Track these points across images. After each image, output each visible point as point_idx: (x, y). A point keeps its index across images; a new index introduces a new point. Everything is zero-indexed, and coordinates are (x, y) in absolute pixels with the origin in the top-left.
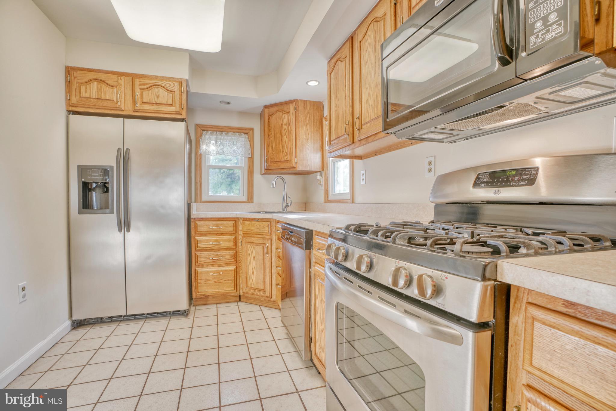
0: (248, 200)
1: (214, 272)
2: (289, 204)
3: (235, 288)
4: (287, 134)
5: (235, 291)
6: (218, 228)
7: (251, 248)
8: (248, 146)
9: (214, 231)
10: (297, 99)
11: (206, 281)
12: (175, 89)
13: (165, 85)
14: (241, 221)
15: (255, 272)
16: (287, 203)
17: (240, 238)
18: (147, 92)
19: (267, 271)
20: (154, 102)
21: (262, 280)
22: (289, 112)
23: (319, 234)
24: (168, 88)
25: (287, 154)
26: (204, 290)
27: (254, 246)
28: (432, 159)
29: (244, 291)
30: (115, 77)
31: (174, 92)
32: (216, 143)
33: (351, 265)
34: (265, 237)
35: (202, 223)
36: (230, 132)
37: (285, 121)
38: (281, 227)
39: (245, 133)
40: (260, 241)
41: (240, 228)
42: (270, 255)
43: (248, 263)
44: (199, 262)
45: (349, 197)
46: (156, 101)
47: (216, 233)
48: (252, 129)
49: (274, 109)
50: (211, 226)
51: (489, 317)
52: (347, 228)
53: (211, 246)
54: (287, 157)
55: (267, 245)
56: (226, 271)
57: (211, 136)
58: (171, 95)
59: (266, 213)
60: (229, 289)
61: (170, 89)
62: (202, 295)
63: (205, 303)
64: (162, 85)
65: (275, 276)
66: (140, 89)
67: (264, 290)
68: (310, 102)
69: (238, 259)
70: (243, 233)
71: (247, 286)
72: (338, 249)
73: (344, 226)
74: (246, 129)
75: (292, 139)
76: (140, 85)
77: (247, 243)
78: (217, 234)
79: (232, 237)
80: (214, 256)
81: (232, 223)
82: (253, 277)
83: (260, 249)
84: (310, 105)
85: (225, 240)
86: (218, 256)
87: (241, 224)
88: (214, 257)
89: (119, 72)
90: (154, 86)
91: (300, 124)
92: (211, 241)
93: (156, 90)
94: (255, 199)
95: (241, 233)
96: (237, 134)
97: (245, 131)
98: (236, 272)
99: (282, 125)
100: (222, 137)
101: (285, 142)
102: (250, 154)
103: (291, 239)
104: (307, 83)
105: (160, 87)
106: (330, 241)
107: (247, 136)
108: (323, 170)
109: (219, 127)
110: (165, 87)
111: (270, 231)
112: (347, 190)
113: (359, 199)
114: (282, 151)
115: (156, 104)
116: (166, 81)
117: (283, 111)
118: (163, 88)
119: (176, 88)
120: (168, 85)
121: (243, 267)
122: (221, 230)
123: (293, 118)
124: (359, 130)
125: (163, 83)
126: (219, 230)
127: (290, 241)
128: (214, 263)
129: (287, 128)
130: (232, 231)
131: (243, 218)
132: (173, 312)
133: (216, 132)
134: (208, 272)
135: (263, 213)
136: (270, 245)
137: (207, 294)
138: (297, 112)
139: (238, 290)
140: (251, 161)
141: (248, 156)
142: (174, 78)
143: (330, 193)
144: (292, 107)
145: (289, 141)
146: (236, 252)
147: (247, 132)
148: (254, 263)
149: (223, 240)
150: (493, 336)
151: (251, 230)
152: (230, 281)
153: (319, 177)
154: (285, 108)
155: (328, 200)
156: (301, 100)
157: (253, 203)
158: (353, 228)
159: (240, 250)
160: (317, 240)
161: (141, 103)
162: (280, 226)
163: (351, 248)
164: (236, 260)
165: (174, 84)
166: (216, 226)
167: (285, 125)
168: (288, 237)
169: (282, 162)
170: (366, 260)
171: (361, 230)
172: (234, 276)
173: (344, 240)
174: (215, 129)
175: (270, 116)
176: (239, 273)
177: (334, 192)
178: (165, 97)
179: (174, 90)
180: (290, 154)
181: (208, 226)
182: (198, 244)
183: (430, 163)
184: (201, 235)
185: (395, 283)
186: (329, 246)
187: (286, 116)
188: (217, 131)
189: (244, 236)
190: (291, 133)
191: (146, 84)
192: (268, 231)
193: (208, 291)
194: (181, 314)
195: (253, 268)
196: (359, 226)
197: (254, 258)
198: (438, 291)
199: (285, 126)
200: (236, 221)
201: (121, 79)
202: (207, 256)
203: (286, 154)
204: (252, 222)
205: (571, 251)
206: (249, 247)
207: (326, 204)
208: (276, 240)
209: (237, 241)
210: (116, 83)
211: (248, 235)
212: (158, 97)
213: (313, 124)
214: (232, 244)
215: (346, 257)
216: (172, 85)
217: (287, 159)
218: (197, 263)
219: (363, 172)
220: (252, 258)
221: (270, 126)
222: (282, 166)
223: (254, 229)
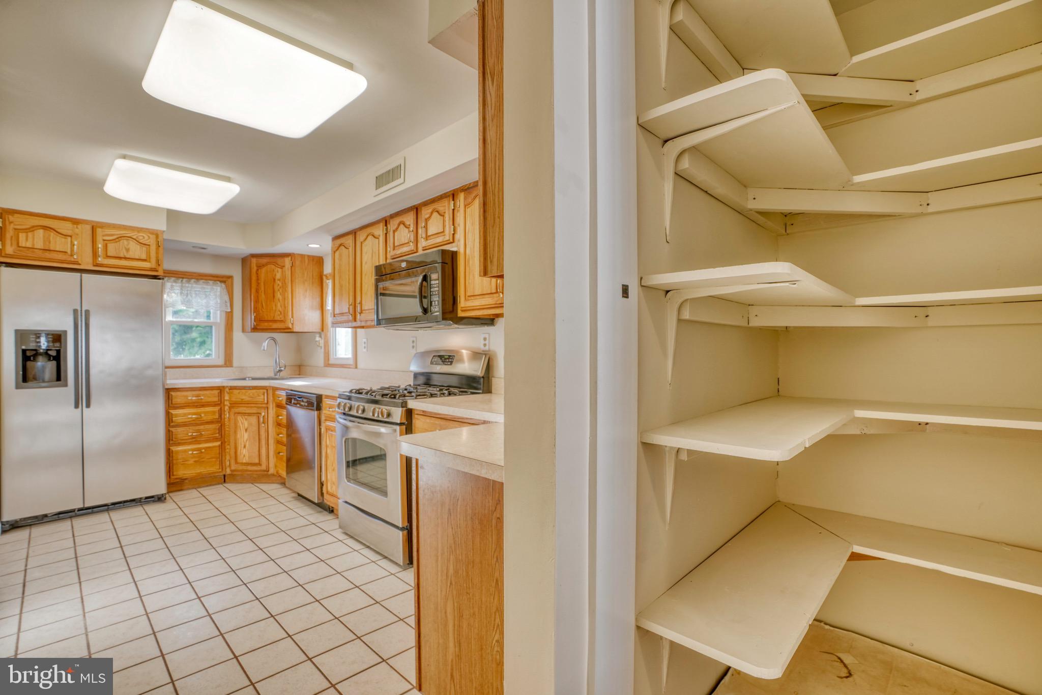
0: (225, 364)
1: (193, 450)
2: (282, 369)
3: (221, 467)
4: (281, 291)
5: (221, 470)
6: (199, 399)
7: (242, 419)
8: (226, 298)
9: (194, 403)
10: (293, 253)
11: (183, 461)
12: (150, 242)
13: (137, 237)
14: (228, 390)
15: (247, 446)
16: (280, 368)
17: (226, 409)
18: (113, 244)
19: (263, 442)
20: (122, 255)
21: (257, 453)
22: (284, 266)
23: (328, 397)
24: (141, 241)
25: (281, 313)
26: (181, 472)
27: (246, 417)
28: (414, 339)
29: (233, 468)
30: (69, 225)
31: (149, 245)
32: (181, 293)
33: (354, 412)
34: (261, 406)
35: (179, 393)
36: (202, 279)
37: (278, 276)
38: (285, 394)
39: (221, 282)
40: (254, 410)
41: (227, 397)
42: (266, 424)
43: (239, 436)
44: (174, 439)
45: (351, 362)
46: (126, 254)
47: (196, 404)
48: (231, 277)
49: (264, 261)
50: (191, 397)
51: (404, 421)
52: (351, 391)
53: (191, 419)
54: (281, 316)
55: (263, 414)
56: (209, 447)
57: (174, 284)
58: (144, 249)
59: (253, 379)
60: (214, 468)
61: (143, 243)
62: (177, 479)
63: (180, 489)
64: (133, 237)
65: (272, 447)
66: (104, 240)
67: (259, 464)
68: (309, 256)
69: (223, 434)
70: (230, 404)
71: (236, 463)
72: (345, 404)
73: (349, 390)
74: (223, 277)
75: (288, 297)
76: (103, 236)
77: (236, 414)
78: (197, 407)
79: (217, 409)
80: (194, 431)
81: (216, 392)
82: (244, 452)
83: (254, 420)
84: (308, 260)
85: (208, 412)
86: (198, 431)
87: (228, 393)
88: (194, 433)
89: (73, 218)
90: (123, 238)
91: (297, 281)
92: (189, 414)
93: (125, 242)
94: (235, 363)
95: (227, 403)
96: (211, 282)
97: (221, 279)
98: (222, 447)
99: (274, 280)
100: (190, 285)
101: (279, 300)
102: (229, 308)
103: (299, 404)
104: (308, 245)
105: (130, 239)
106: (339, 400)
107: (223, 285)
108: (323, 330)
109: (187, 274)
110: (137, 239)
111: (266, 399)
112: (349, 355)
113: (361, 365)
114: (274, 308)
115: (125, 258)
116: (138, 232)
117: (276, 264)
118: (134, 241)
119: (152, 241)
120: (141, 238)
121: (231, 441)
122: (203, 401)
123: (288, 273)
124: (360, 313)
125: (134, 235)
126: (200, 401)
127: (298, 405)
128: (195, 440)
129: (280, 284)
130: (216, 402)
131: (231, 387)
132: (147, 498)
133: (181, 280)
134: (185, 451)
135: (249, 380)
136: (266, 414)
137: (185, 477)
138: (293, 268)
139: (224, 469)
140: (229, 316)
141: (226, 310)
142: (147, 229)
143: (331, 357)
144: (287, 261)
145: (284, 299)
146: (221, 425)
147: (225, 280)
148: (246, 436)
149: (205, 413)
150: (406, 428)
151: (242, 399)
152: (214, 460)
153: (318, 339)
154: (279, 261)
155: (329, 364)
156: (299, 254)
157: (232, 367)
158: (354, 391)
159: (226, 423)
160: (326, 402)
161: (105, 256)
162: (283, 393)
163: (353, 403)
164: (221, 435)
165: (149, 237)
166: (195, 397)
167: (279, 280)
168: (296, 402)
169: (275, 321)
170: (361, 407)
171: (359, 392)
172: (219, 453)
173: (349, 398)
174: (180, 276)
175: (259, 267)
176: (225, 450)
177: (336, 356)
178: (136, 251)
179: (148, 244)
180: (284, 313)
181: (187, 396)
182: (174, 419)
183: (413, 342)
184: (175, 408)
185: (373, 415)
186: (339, 404)
187: (280, 270)
188: (183, 278)
189: (230, 408)
190: (285, 290)
191: (112, 235)
192: (264, 399)
193: (186, 473)
194: (156, 499)
195: (245, 442)
196: (359, 390)
197: (246, 430)
198: (389, 415)
199: (279, 282)
200: (221, 389)
201: (77, 228)
202: (185, 432)
203: (279, 313)
204: (243, 391)
205: (440, 396)
206: (239, 418)
207: (326, 368)
208: (274, 407)
209: (223, 412)
210: (71, 232)
211: (237, 405)
212: (128, 250)
213: (311, 280)
214: (217, 416)
215: (350, 409)
216: (146, 237)
217: (280, 318)
218: (172, 440)
219: (365, 340)
220: (243, 430)
221: (258, 279)
222: (275, 326)
223: (246, 398)
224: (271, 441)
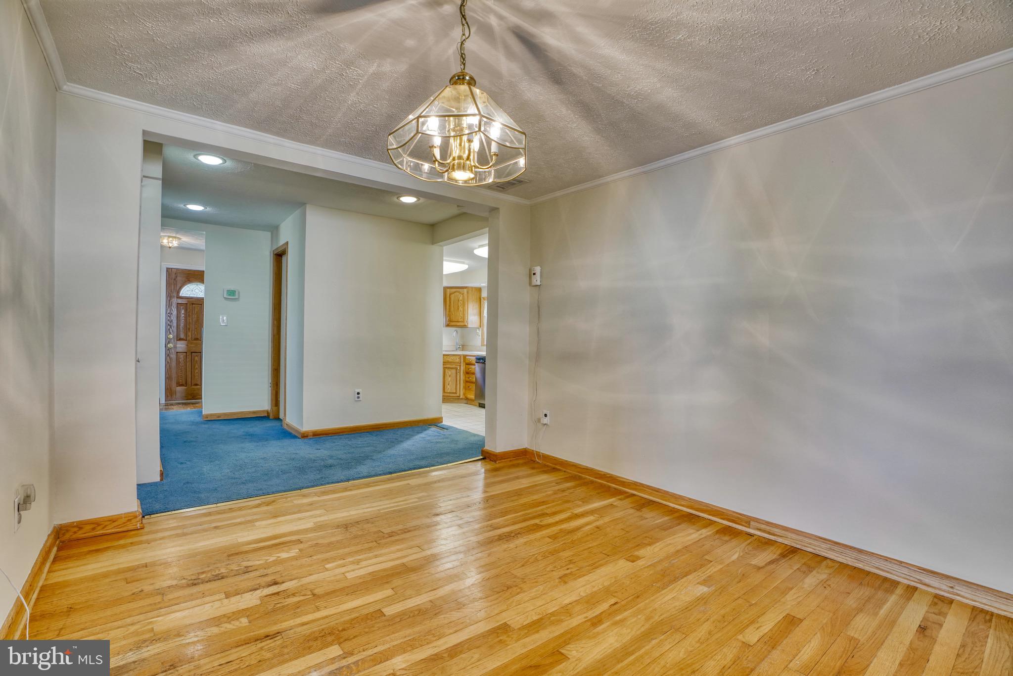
7: (448, 371)
15: (450, 384)
16: (459, 346)
19: (458, 382)
21: (455, 387)
22: (464, 293)
25: (461, 318)
27: (450, 369)
34: (457, 364)
37: (461, 298)
40: (454, 366)
42: (460, 373)
43: (446, 379)
49: (453, 290)
55: (458, 368)
65: (462, 384)
67: (456, 393)
68: (475, 288)
71: (445, 392)
75: (465, 309)
77: (445, 368)
82: (449, 387)
83: (454, 371)
84: (475, 290)
91: (469, 301)
99: (459, 300)
101: (461, 311)
108: (480, 327)
114: (458, 315)
117: (459, 292)
123: (466, 297)
129: (462, 303)
138: (468, 294)
144: (465, 290)
148: (450, 379)
151: (448, 361)
153: (478, 331)
154: (461, 290)
155: (483, 345)
167: (461, 300)
169: (458, 322)
175: (452, 293)
180: (463, 318)
187: (461, 295)
190: (464, 306)
195: (449, 382)
197: (450, 376)
208: (464, 365)
211: (446, 364)
217: (461, 320)
220: (448, 376)
221: (450, 300)
222: (458, 324)
223: (450, 360)
224: (462, 382)
